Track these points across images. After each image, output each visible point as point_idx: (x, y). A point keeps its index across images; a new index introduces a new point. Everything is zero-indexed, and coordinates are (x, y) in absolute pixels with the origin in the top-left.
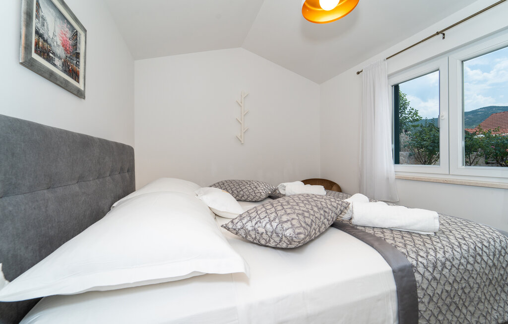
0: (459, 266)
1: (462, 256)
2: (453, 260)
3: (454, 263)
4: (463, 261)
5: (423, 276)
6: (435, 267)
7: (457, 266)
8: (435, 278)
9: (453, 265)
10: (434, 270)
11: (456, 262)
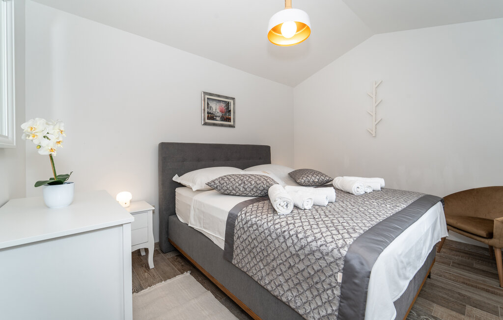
0: (262, 232)
1: (269, 229)
2: (260, 227)
3: (259, 229)
4: (266, 231)
5: (238, 223)
6: (246, 223)
7: (260, 232)
8: (243, 228)
9: (257, 229)
10: (245, 224)
11: (261, 229)
